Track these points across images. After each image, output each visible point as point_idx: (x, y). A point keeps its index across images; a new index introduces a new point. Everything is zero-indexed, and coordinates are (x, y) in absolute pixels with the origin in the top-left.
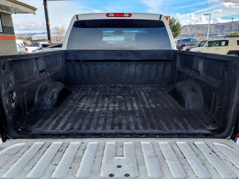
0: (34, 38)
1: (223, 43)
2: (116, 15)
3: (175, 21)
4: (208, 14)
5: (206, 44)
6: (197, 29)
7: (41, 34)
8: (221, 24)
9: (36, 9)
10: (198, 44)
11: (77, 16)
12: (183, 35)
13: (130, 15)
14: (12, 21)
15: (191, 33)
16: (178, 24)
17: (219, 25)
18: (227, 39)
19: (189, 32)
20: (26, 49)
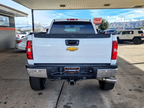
0: (22, 29)
1: (131, 33)
2: (71, 19)
3: (105, 20)
4: (123, 17)
5: (121, 33)
6: (119, 25)
7: (25, 27)
8: (134, 22)
9: (28, 15)
10: (118, 33)
11: (54, 20)
12: (111, 28)
13: (77, 19)
14: (14, 21)
15: (116, 27)
16: (107, 22)
17: (132, 23)
18: (132, 30)
19: (114, 26)
20: (19, 36)
